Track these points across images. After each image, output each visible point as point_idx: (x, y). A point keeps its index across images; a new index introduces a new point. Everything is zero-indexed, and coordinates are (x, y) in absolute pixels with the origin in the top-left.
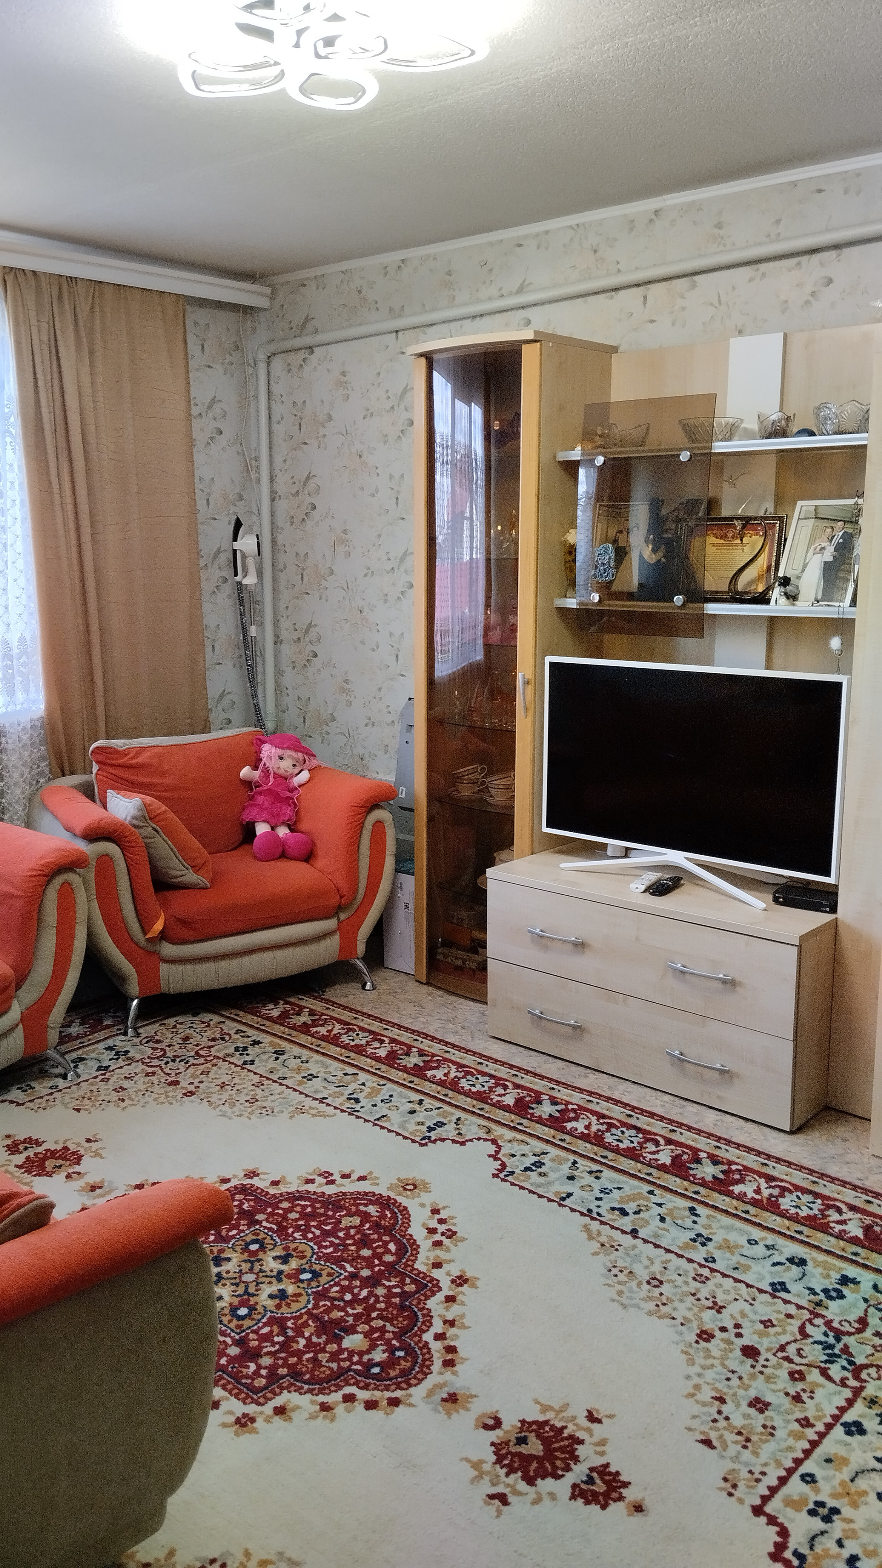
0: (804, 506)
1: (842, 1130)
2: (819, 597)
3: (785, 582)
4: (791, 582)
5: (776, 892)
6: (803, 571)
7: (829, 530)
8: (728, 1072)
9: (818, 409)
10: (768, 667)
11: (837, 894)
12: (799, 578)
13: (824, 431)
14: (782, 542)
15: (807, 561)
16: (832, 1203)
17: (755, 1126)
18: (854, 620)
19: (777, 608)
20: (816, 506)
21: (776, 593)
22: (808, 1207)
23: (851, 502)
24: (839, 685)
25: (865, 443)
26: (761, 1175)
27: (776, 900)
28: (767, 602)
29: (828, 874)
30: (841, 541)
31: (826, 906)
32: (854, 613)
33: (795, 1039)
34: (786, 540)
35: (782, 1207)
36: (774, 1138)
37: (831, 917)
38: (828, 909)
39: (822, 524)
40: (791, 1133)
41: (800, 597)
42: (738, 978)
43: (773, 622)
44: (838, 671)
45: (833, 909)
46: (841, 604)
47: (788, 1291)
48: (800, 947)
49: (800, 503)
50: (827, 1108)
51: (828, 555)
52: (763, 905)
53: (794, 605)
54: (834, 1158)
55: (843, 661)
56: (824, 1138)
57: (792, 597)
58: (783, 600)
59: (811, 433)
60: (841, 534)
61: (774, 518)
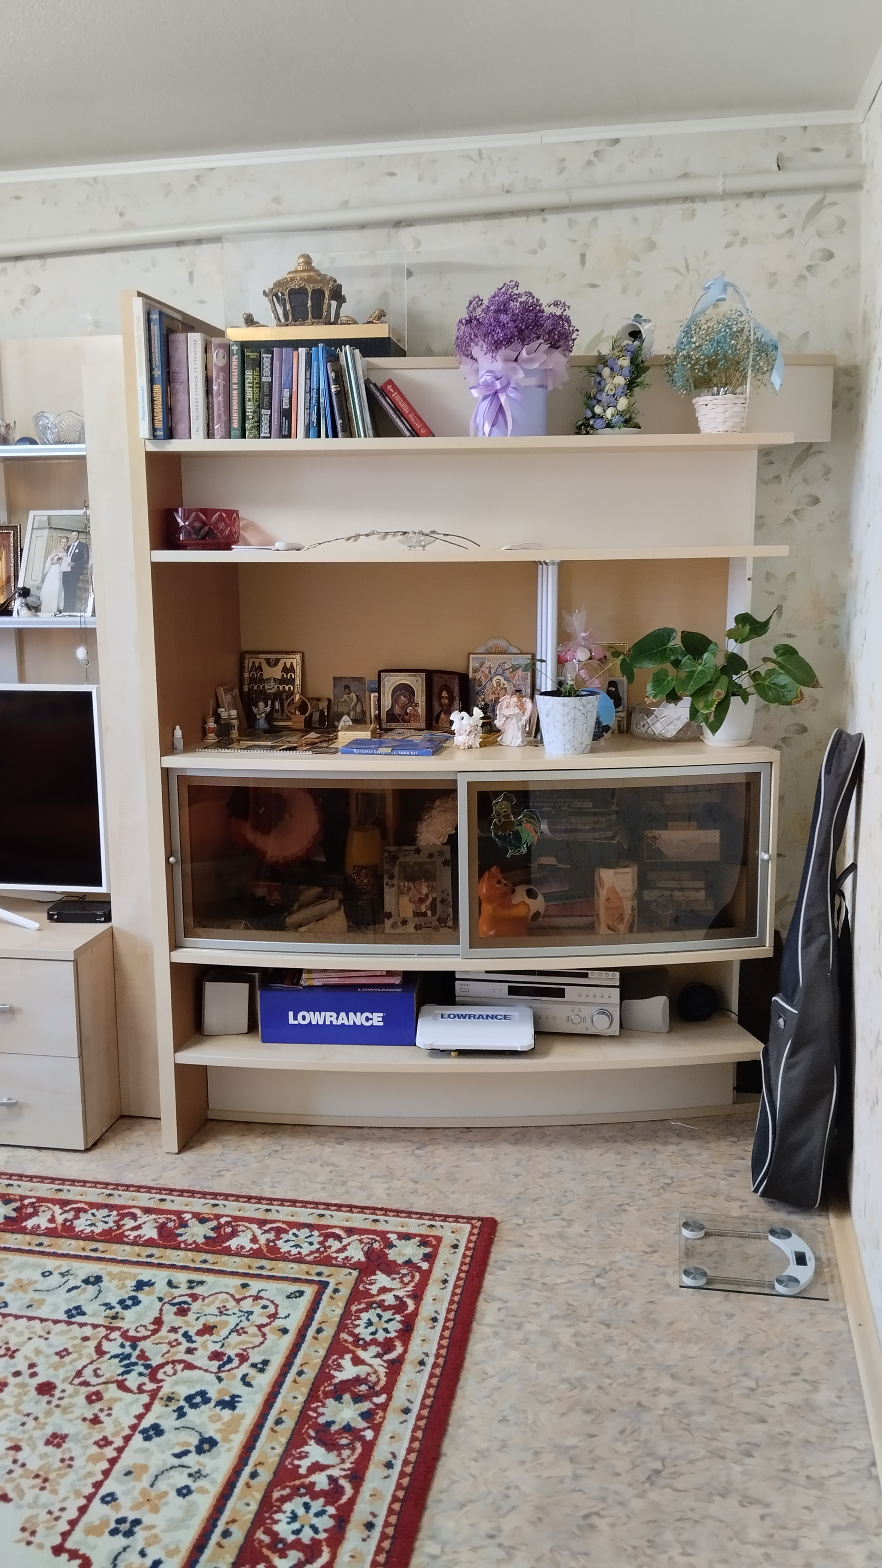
0: (37, 517)
1: (137, 1135)
2: (62, 608)
3: (25, 593)
4: (32, 593)
5: (49, 910)
6: (43, 581)
7: (64, 540)
8: (15, 1104)
9: (37, 418)
10: (22, 679)
11: (109, 902)
12: (39, 588)
13: (46, 440)
14: (18, 552)
15: (45, 572)
16: (126, 1211)
17: (50, 1152)
18: (95, 629)
19: (19, 619)
20: (49, 516)
21: (17, 604)
22: (103, 1221)
23: (80, 512)
24: (89, 694)
25: (83, 453)
26: (54, 1202)
27: (50, 918)
28: (9, 613)
29: (99, 883)
30: (77, 551)
31: (100, 916)
32: (94, 623)
33: (81, 1055)
34: (22, 550)
35: (77, 1230)
36: (69, 1161)
37: (106, 926)
38: (102, 919)
39: (55, 533)
40: (87, 1150)
41: (43, 607)
42: (15, 1005)
43: (21, 634)
44: (87, 681)
45: (108, 918)
46: (82, 614)
47: (83, 1314)
48: (76, 962)
49: (32, 513)
50: (123, 1117)
51: (66, 565)
52: (37, 925)
53: (37, 616)
54: (129, 1165)
55: (90, 670)
56: (119, 1147)
57: (35, 609)
58: (24, 611)
59: (33, 442)
60: (76, 544)
61: (7, 528)
